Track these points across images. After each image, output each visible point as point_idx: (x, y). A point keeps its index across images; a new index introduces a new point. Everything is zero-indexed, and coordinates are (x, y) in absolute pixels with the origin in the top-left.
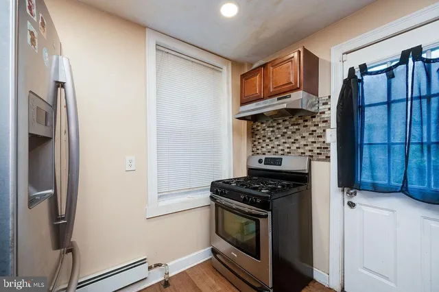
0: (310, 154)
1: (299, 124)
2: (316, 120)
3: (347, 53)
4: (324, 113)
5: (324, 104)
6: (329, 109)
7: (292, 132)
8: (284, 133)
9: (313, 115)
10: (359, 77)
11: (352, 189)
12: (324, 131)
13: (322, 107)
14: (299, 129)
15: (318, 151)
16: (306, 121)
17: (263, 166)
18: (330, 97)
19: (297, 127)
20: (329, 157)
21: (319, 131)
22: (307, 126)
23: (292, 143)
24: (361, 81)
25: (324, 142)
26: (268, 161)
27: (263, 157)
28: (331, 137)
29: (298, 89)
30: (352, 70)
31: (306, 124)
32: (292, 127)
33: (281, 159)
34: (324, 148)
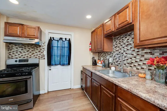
0: (39, 58)
1: (35, 48)
2: (41, 48)
3: (50, 33)
4: (43, 46)
5: (43, 44)
6: (45, 45)
7: (32, 51)
8: (28, 50)
9: (40, 46)
10: (52, 40)
11: (50, 65)
12: (43, 51)
13: (43, 45)
14: (35, 50)
15: (42, 57)
16: (38, 48)
17: (18, 63)
18: (45, 42)
19: (34, 49)
20: (45, 58)
21: (42, 51)
22: (38, 49)
23: (32, 54)
24: (53, 41)
25: (43, 54)
26: (20, 61)
27: (18, 60)
28: (45, 53)
29: (38, 38)
30: (51, 38)
31: (37, 48)
32: (32, 49)
33: (28, 60)
34: (43, 56)
